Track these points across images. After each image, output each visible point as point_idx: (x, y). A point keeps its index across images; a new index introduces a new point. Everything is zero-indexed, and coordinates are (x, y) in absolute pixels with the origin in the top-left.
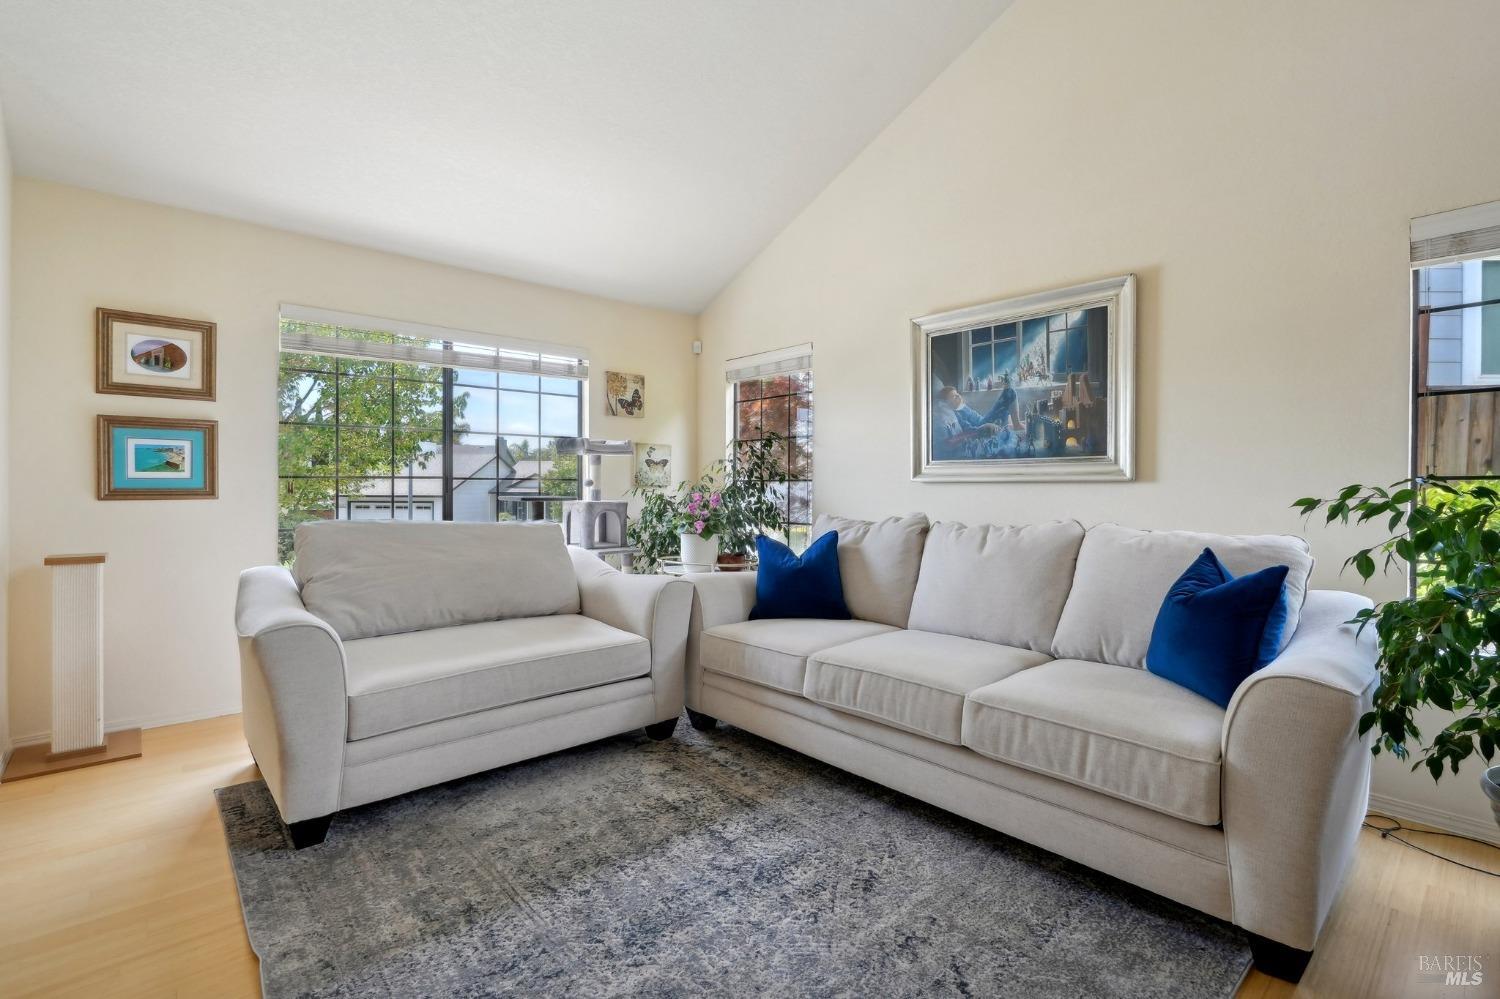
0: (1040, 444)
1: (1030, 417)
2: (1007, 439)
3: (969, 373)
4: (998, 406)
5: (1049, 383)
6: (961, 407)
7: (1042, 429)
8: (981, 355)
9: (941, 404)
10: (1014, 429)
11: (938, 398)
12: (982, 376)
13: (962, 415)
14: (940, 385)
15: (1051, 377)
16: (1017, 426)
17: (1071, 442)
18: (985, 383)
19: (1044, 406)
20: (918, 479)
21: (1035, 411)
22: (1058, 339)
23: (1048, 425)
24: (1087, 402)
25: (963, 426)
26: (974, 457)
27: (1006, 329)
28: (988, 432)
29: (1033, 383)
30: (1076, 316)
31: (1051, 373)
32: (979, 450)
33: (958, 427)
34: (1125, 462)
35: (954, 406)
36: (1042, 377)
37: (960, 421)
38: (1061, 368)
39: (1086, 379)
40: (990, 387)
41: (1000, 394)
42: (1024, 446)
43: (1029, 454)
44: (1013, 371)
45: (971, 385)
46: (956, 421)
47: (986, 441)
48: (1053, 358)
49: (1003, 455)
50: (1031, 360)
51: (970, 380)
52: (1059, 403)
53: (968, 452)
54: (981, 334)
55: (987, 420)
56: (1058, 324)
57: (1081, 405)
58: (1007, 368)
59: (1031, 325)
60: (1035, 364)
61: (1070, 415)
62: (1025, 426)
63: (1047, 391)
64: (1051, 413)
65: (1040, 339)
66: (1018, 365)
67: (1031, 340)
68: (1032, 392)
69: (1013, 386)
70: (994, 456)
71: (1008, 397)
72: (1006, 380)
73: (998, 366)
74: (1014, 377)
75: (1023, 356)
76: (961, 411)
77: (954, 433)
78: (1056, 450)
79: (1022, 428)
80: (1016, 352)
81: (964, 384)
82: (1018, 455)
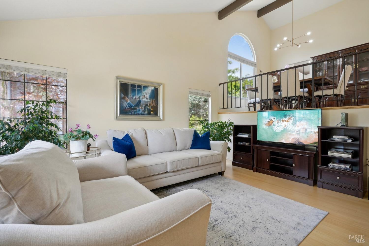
0: (146, 112)
1: (144, 106)
2: (139, 111)
3: (131, 94)
4: (138, 103)
5: (148, 100)
6: (129, 102)
7: (147, 109)
8: (134, 91)
9: (123, 100)
10: (141, 109)
11: (122, 99)
12: (134, 96)
13: (129, 104)
14: (123, 96)
15: (148, 99)
16: (142, 108)
17: (152, 113)
18: (135, 97)
19: (147, 105)
20: (117, 119)
21: (145, 105)
22: (150, 92)
23: (148, 109)
24: (155, 105)
25: (129, 107)
26: (132, 114)
27: (139, 86)
28: (135, 109)
29: (145, 100)
30: (153, 88)
31: (148, 98)
32: (133, 113)
33: (127, 106)
34: (161, 117)
35: (127, 101)
36: (147, 99)
37: (128, 106)
38: (150, 98)
39: (154, 101)
40: (136, 98)
41: (138, 101)
42: (143, 113)
43: (144, 114)
44: (141, 96)
45: (131, 97)
46: (127, 105)
47: (135, 111)
48: (149, 95)
49: (138, 114)
50: (145, 95)
51: (131, 96)
52: (150, 105)
53: (130, 113)
54: (133, 86)
55: (135, 106)
56: (150, 88)
57: (154, 106)
58: (140, 95)
59: (145, 87)
60: (145, 96)
61: (152, 107)
62: (143, 108)
63: (148, 102)
64: (148, 106)
65: (146, 90)
66: (142, 95)
67: (145, 90)
68: (145, 101)
69: (141, 99)
70: (136, 114)
71: (140, 102)
72: (139, 98)
73: (138, 94)
74: (141, 98)
75: (143, 93)
76: (128, 103)
77: (127, 108)
78: (149, 114)
79: (143, 109)
80: (141, 92)
81: (129, 97)
82: (142, 114)
